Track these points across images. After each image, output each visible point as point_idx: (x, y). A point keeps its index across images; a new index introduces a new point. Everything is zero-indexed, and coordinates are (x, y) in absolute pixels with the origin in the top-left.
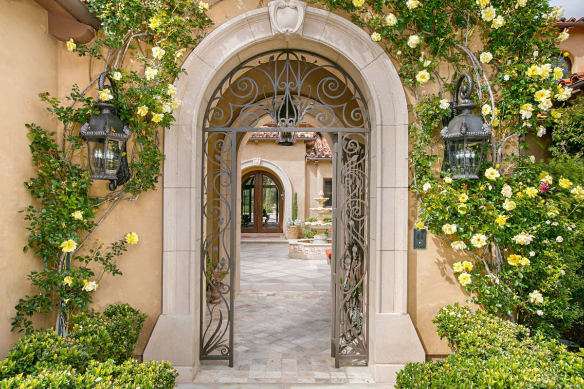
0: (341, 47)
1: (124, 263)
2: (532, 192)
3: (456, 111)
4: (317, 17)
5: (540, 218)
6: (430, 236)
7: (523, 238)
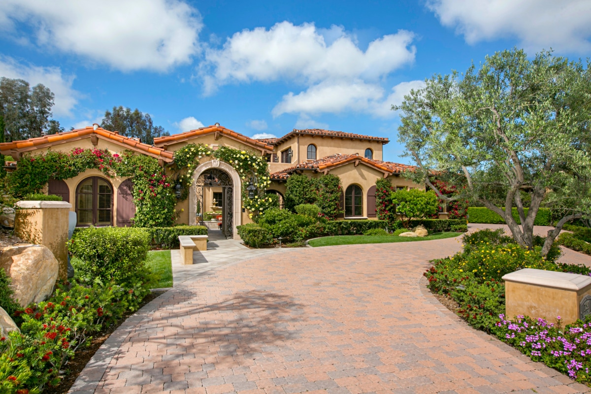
0: (227, 170)
1: (181, 215)
2: (263, 200)
3: (250, 185)
4: (222, 163)
5: (265, 205)
6: (246, 209)
7: (261, 209)
